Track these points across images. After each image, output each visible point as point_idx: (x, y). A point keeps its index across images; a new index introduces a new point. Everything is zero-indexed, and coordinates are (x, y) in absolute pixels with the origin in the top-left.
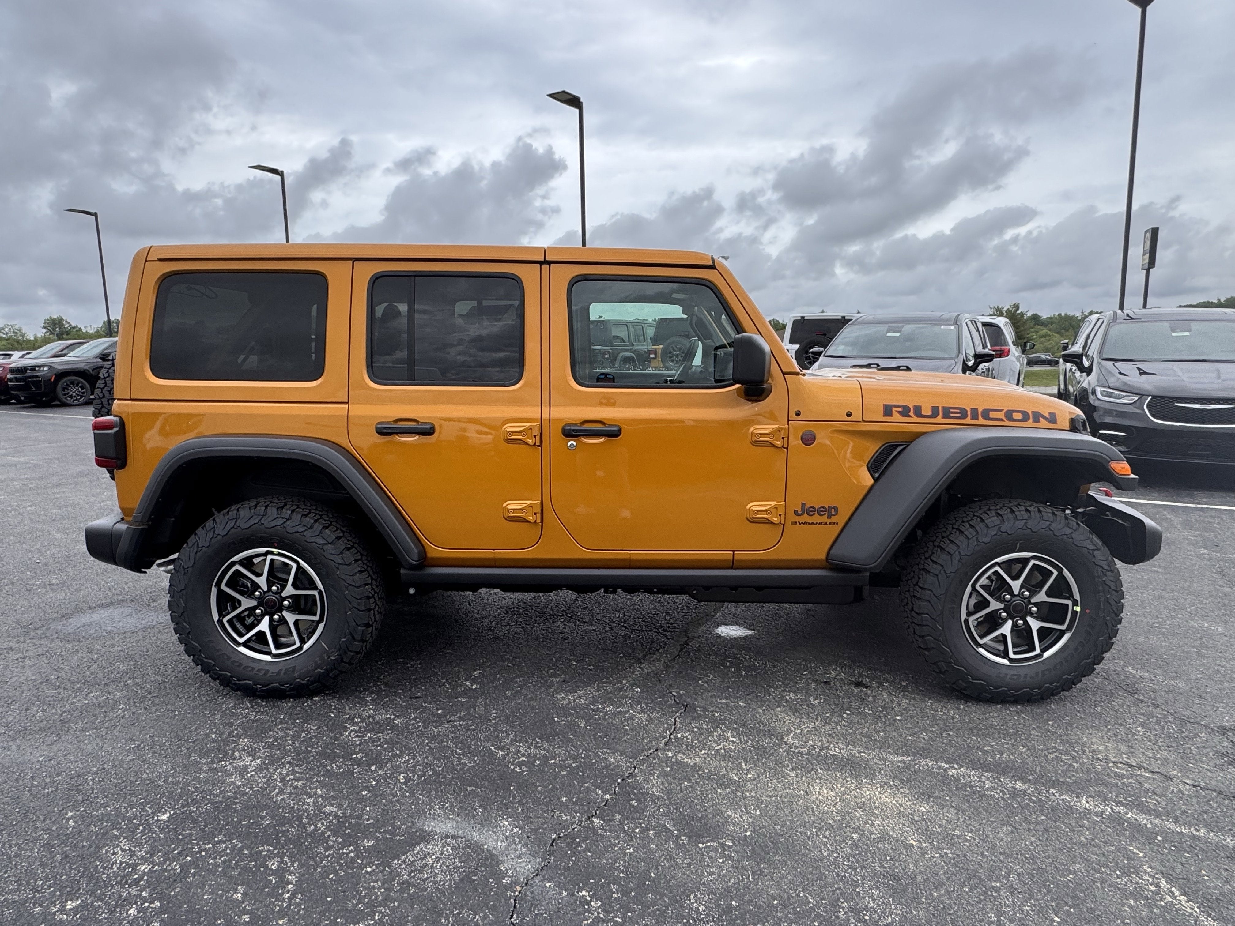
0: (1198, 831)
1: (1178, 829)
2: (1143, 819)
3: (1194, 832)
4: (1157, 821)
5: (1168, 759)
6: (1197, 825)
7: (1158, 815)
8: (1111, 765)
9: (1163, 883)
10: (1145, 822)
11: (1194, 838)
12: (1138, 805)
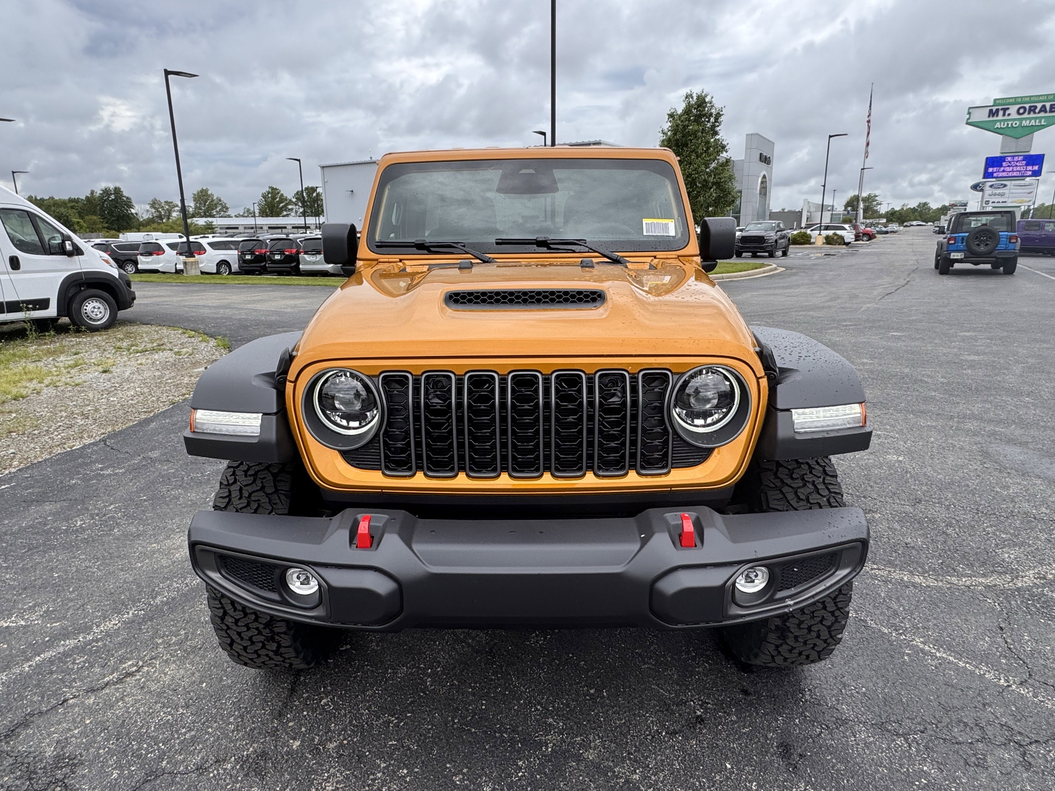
0: (30, 666)
1: (42, 655)
2: (70, 643)
3: (31, 663)
4: (61, 650)
5: (110, 710)
6: (34, 669)
7: (66, 654)
8: (141, 663)
9: (23, 623)
10: (67, 642)
11: (28, 660)
12: (83, 648)
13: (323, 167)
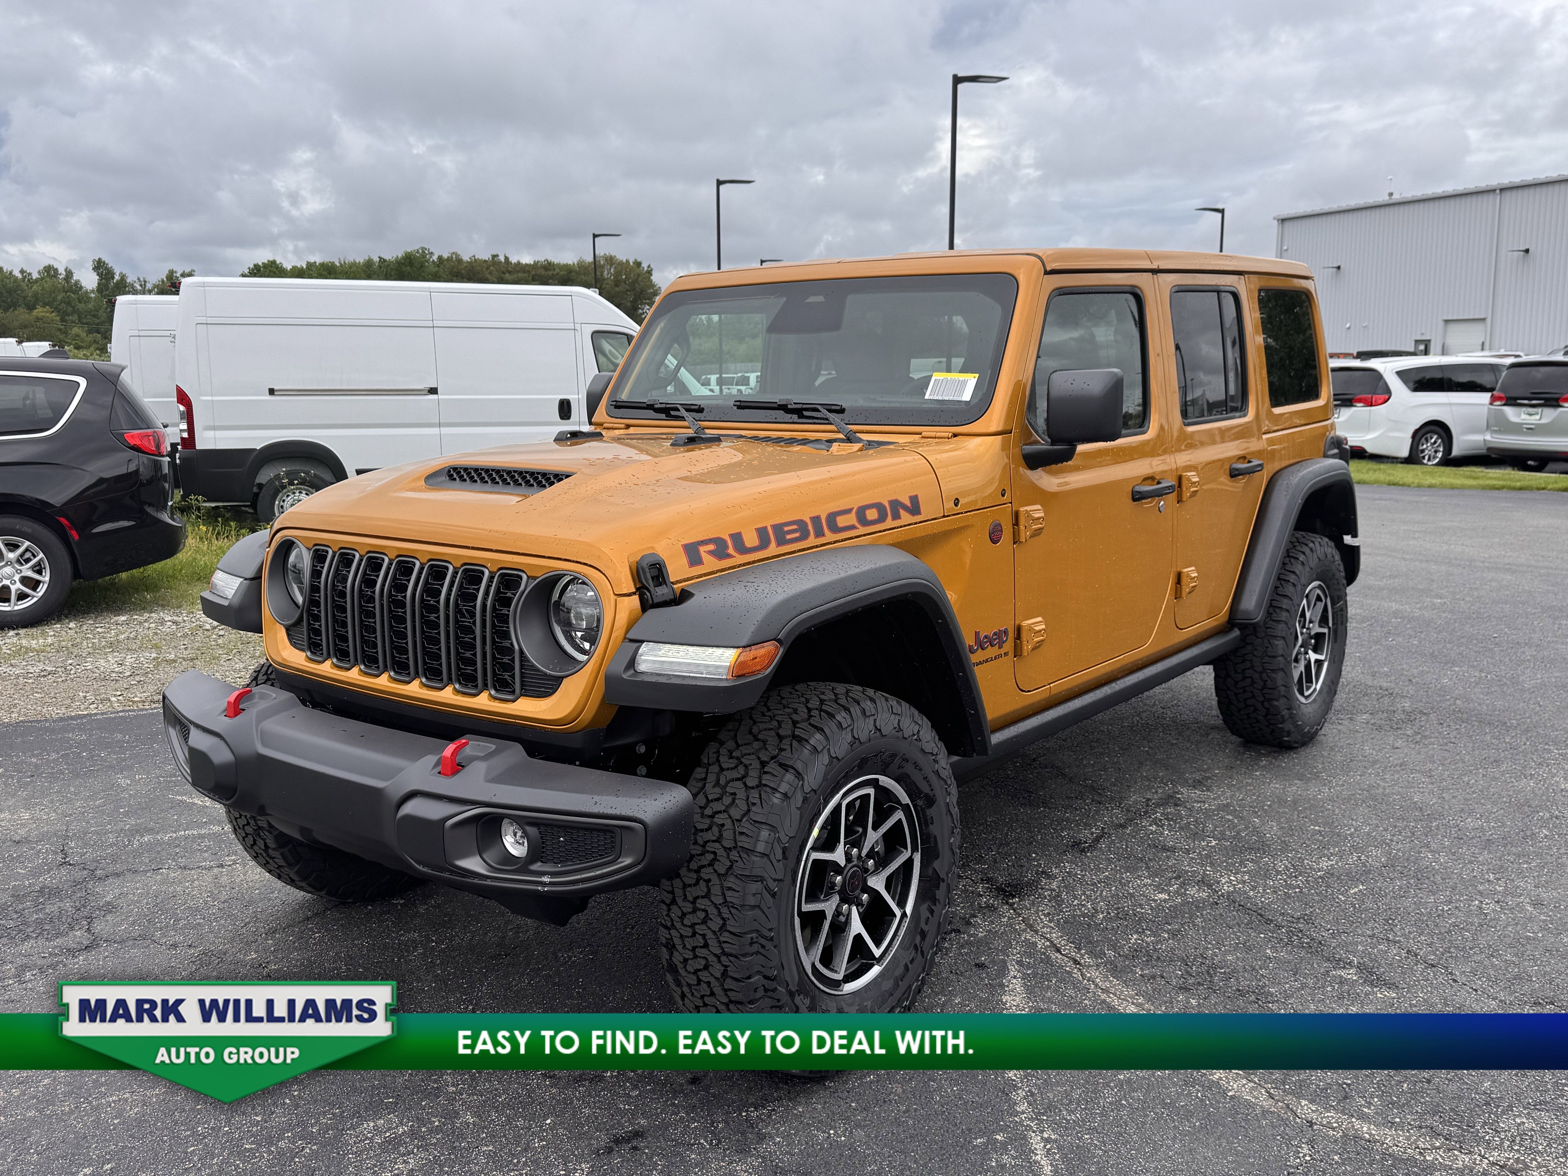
13: (1283, 221)
